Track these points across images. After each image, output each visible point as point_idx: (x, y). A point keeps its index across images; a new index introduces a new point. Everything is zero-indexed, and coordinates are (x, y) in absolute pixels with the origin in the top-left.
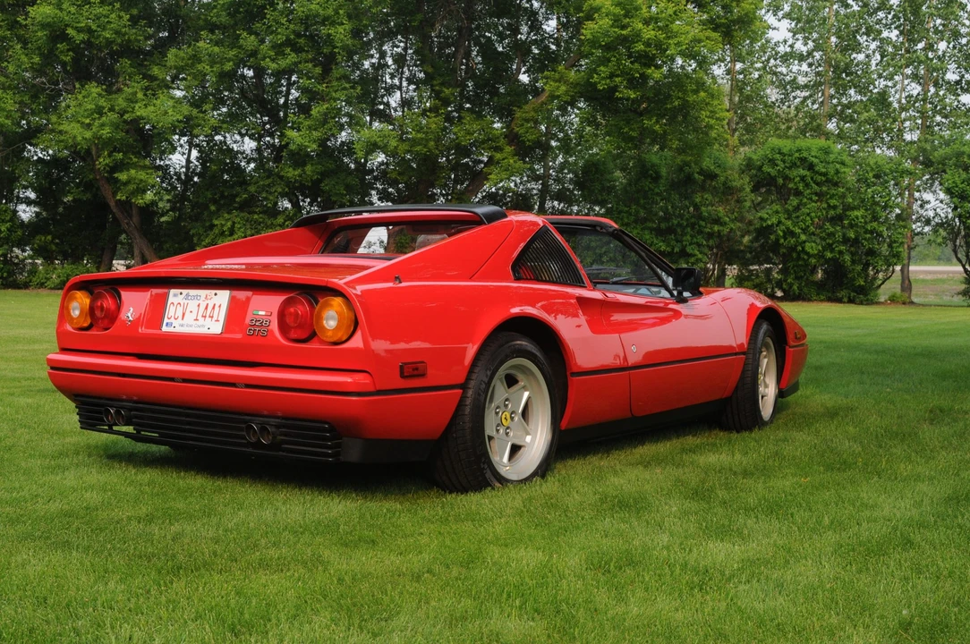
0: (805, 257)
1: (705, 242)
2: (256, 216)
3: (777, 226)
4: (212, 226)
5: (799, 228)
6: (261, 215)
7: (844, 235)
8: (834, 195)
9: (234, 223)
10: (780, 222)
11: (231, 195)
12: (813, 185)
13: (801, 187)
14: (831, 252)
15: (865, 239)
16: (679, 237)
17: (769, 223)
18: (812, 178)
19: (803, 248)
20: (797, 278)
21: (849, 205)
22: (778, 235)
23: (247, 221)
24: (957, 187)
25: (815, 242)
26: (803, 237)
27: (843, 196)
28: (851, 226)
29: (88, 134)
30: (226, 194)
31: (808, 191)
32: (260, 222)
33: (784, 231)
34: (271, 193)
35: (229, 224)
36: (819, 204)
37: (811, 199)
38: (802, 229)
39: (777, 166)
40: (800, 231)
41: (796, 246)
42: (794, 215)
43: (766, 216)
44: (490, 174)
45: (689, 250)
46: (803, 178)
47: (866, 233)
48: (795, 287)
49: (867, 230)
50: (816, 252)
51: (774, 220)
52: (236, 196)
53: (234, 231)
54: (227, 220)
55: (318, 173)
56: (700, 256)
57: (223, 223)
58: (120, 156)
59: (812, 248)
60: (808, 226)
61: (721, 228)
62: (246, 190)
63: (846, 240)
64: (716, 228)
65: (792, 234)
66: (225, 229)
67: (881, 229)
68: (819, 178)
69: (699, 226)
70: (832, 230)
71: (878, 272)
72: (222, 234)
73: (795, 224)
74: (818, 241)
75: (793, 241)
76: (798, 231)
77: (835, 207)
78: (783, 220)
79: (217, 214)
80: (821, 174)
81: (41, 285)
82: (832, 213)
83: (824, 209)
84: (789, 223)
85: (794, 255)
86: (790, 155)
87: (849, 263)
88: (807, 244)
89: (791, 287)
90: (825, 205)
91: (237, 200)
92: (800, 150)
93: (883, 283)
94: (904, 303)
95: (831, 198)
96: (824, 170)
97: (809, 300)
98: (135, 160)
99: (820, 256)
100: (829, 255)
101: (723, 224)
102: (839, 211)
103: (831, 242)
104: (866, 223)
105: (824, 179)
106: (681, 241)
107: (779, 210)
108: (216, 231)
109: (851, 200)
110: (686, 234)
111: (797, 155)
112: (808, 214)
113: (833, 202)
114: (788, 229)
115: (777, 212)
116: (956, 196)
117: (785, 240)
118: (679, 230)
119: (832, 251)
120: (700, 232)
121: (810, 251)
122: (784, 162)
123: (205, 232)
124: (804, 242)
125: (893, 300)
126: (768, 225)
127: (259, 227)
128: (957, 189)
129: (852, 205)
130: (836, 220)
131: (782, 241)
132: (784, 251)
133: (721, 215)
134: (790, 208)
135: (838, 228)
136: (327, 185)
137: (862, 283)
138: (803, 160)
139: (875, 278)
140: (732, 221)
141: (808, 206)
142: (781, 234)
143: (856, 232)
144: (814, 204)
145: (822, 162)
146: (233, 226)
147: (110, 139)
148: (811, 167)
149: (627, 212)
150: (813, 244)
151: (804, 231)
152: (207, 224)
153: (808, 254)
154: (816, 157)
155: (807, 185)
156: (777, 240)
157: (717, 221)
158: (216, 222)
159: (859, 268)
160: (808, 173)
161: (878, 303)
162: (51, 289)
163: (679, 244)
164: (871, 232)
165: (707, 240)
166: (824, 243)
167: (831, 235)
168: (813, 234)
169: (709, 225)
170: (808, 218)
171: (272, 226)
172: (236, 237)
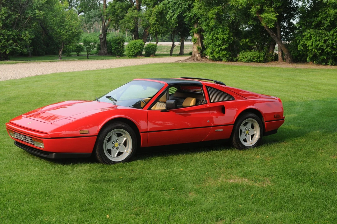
2: (321, 31)
4: (304, 36)
6: (324, 31)
9: (311, 34)
11: (310, 22)
23: (317, 33)
34: (327, 21)
35: (309, 35)
52: (313, 22)
53: (311, 38)
72: (307, 39)
91: (313, 24)
98: (267, 9)
108: (304, 38)
123: (302, 38)
127: (322, 36)
158: (304, 34)
171: (328, 36)
172: (312, 40)
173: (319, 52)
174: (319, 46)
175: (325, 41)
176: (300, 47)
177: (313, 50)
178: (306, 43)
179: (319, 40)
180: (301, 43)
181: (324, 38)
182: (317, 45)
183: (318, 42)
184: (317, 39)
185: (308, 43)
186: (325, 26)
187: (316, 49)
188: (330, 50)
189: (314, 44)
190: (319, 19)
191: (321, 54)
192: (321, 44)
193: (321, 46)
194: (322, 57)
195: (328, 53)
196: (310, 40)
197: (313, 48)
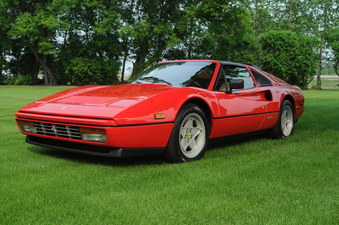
0: (281, 73)
2: (86, 59)
3: (271, 61)
4: (71, 63)
5: (279, 62)
6: (87, 59)
7: (295, 65)
8: (292, 50)
10: (272, 60)
11: (77, 52)
12: (284, 47)
13: (280, 47)
15: (303, 66)
17: (268, 60)
18: (284, 45)
19: (280, 69)
21: (297, 54)
22: (271, 65)
23: (82, 61)
24: (336, 47)
25: (285, 67)
26: (280, 66)
27: (295, 51)
28: (298, 62)
29: (25, 30)
30: (75, 51)
31: (282, 49)
32: (87, 61)
33: (273, 63)
34: (91, 51)
35: (76, 62)
36: (286, 54)
37: (283, 52)
39: (271, 40)
40: (279, 63)
41: (278, 69)
42: (277, 58)
43: (267, 58)
44: (168, 43)
46: (280, 45)
47: (303, 64)
49: (303, 63)
50: (285, 71)
51: (270, 59)
52: (79, 51)
53: (78, 64)
54: (75, 61)
55: (107, 43)
57: (74, 61)
58: (37, 38)
59: (283, 69)
60: (282, 62)
61: (251, 62)
62: (82, 50)
63: (296, 67)
64: (249, 62)
65: (277, 65)
66: (75, 63)
67: (308, 63)
68: (286, 44)
69: (243, 62)
70: (290, 63)
71: (307, 78)
72: (74, 65)
73: (278, 61)
74: (286, 67)
75: (277, 67)
76: (278, 63)
77: (292, 55)
78: (273, 60)
79: (72, 58)
81: (12, 84)
82: (291, 57)
83: (288, 55)
84: (275, 61)
85: (278, 72)
86: (276, 36)
87: (297, 75)
88: (282, 68)
90: (288, 54)
91: (79, 53)
92: (280, 34)
93: (310, 82)
94: (317, 89)
95: (290, 51)
96: (288, 42)
99: (286, 72)
100: (290, 72)
102: (293, 56)
103: (290, 67)
104: (303, 60)
105: (288, 45)
107: (272, 56)
108: (72, 64)
109: (297, 52)
111: (278, 36)
112: (282, 57)
113: (291, 53)
114: (275, 62)
115: (271, 57)
116: (336, 51)
117: (274, 67)
119: (291, 70)
122: (274, 38)
123: (68, 64)
125: (313, 88)
126: (268, 62)
127: (87, 63)
128: (336, 48)
129: (298, 54)
130: (292, 59)
131: (273, 67)
132: (274, 70)
133: (251, 58)
134: (276, 55)
135: (293, 62)
136: (110, 48)
137: (302, 82)
138: (281, 38)
139: (306, 80)
140: (255, 60)
141: (282, 55)
142: (273, 64)
143: (299, 63)
144: (284, 54)
145: (287, 39)
146: (77, 62)
147: (33, 32)
148: (283, 40)
149: (217, 57)
150: (284, 68)
151: (281, 63)
152: (69, 62)
153: (282, 72)
154: (285, 37)
155: (282, 47)
156: (271, 67)
157: (250, 60)
158: (71, 61)
159: (300, 77)
160: (282, 42)
161: (307, 89)
162: (16, 85)
164: (305, 64)
166: (288, 68)
167: (290, 65)
168: (284, 64)
169: (246, 61)
170: (282, 59)
171: (91, 63)
172: (78, 66)
173: (83, 75)
174: (84, 71)
175: (89, 67)
176: (67, 72)
177: (79, 74)
178: (73, 68)
179: (84, 66)
180: (67, 69)
181: (88, 65)
182: (83, 70)
183: (83, 68)
184: (83, 65)
185: (75, 68)
186: (90, 55)
187: (82, 73)
188: (92, 74)
189: (80, 69)
190: (84, 49)
191: (84, 77)
192: (86, 69)
193: (86, 71)
194: (85, 80)
195: (90, 77)
196: (77, 66)
197: (79, 72)
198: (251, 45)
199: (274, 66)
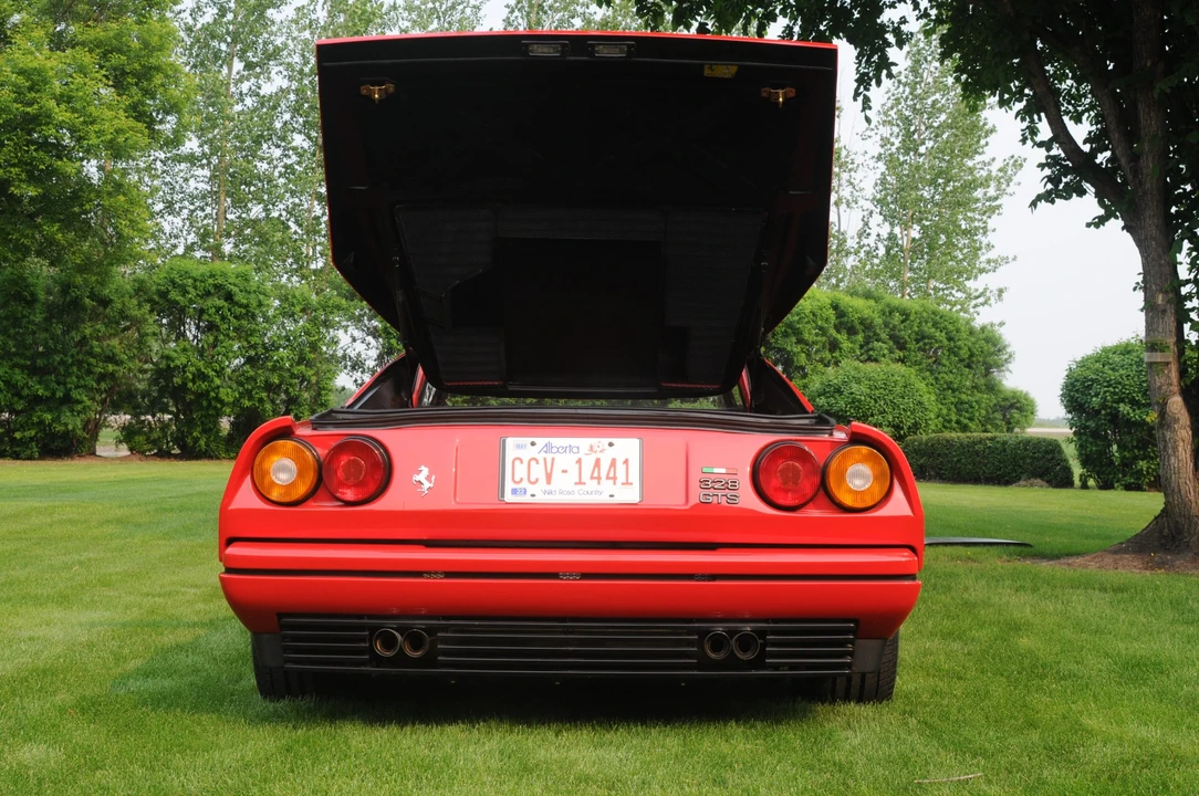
0: (220, 406)
1: (95, 385)
3: (185, 367)
5: (213, 370)
10: (189, 363)
12: (232, 319)
13: (218, 319)
14: (249, 400)
15: (291, 384)
16: (62, 379)
18: (229, 310)
19: (216, 394)
20: (204, 431)
22: (185, 378)
25: (230, 387)
26: (217, 381)
28: (274, 369)
31: (226, 326)
33: (193, 373)
36: (237, 341)
37: (228, 335)
38: (216, 371)
39: (188, 293)
41: (208, 392)
42: (207, 354)
43: (171, 354)
45: (75, 394)
46: (218, 309)
48: (202, 442)
49: (293, 374)
50: (231, 399)
51: (181, 359)
56: (88, 403)
59: (228, 394)
60: (223, 368)
61: (116, 368)
63: (269, 387)
64: (111, 368)
65: (204, 377)
68: (238, 310)
69: (89, 364)
70: (251, 373)
73: (208, 366)
74: (234, 386)
75: (204, 386)
76: (212, 373)
78: (195, 361)
80: (241, 306)
82: (252, 352)
84: (200, 364)
85: (205, 403)
86: (202, 281)
88: (222, 389)
89: (195, 443)
90: (244, 343)
92: (214, 276)
96: (245, 301)
97: (218, 458)
100: (247, 403)
101: (118, 363)
103: (250, 387)
105: (244, 311)
106: (65, 384)
110: (70, 375)
111: (211, 281)
112: (225, 354)
114: (198, 370)
117: (194, 384)
118: (62, 369)
119: (251, 398)
120: (89, 372)
121: (224, 398)
122: (195, 288)
124: (218, 387)
131: (190, 385)
132: (192, 397)
135: (261, 372)
138: (218, 287)
141: (224, 344)
142: (190, 377)
143: (281, 376)
144: (231, 342)
145: (241, 291)
148: (229, 297)
150: (229, 390)
153: (221, 402)
154: (235, 285)
155: (223, 318)
156: (185, 384)
157: (111, 359)
160: (226, 304)
163: (62, 388)
164: (298, 377)
165: (98, 383)
166: (241, 389)
169: (103, 364)
170: (224, 359)
198: (119, 306)
199: (194, 381)
